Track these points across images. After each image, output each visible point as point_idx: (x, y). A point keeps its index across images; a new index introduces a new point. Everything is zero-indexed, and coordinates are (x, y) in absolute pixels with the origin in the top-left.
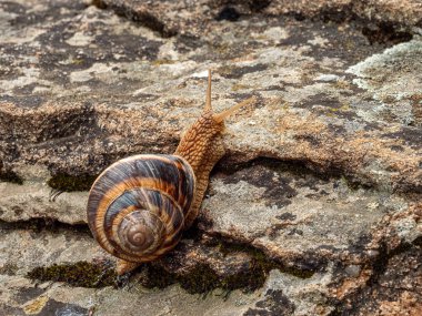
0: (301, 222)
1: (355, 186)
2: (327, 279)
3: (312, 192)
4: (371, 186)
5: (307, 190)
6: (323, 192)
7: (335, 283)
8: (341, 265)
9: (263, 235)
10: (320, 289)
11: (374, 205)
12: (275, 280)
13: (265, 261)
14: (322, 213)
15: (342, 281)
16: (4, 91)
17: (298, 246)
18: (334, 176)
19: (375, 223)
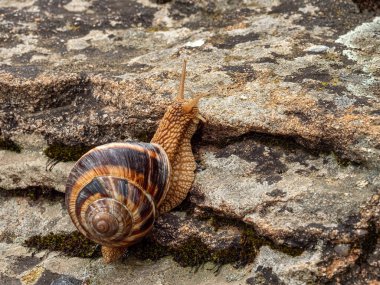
0: (291, 200)
1: (344, 163)
2: (316, 257)
3: (302, 167)
4: (360, 164)
5: (298, 166)
6: (313, 168)
7: (325, 262)
8: (330, 244)
9: (254, 211)
10: (310, 268)
11: (363, 183)
12: (265, 257)
13: (256, 237)
14: (312, 190)
15: (331, 260)
16: (2, 60)
17: (288, 224)
18: (323, 152)
19: (364, 203)
